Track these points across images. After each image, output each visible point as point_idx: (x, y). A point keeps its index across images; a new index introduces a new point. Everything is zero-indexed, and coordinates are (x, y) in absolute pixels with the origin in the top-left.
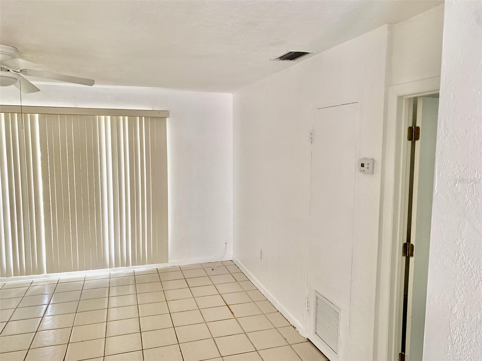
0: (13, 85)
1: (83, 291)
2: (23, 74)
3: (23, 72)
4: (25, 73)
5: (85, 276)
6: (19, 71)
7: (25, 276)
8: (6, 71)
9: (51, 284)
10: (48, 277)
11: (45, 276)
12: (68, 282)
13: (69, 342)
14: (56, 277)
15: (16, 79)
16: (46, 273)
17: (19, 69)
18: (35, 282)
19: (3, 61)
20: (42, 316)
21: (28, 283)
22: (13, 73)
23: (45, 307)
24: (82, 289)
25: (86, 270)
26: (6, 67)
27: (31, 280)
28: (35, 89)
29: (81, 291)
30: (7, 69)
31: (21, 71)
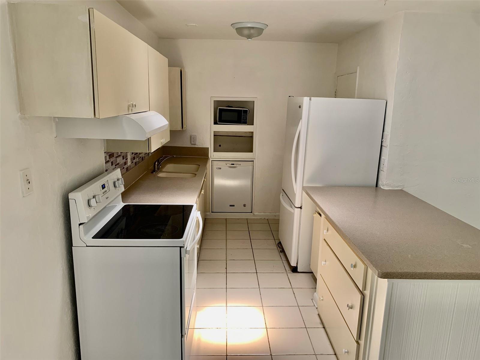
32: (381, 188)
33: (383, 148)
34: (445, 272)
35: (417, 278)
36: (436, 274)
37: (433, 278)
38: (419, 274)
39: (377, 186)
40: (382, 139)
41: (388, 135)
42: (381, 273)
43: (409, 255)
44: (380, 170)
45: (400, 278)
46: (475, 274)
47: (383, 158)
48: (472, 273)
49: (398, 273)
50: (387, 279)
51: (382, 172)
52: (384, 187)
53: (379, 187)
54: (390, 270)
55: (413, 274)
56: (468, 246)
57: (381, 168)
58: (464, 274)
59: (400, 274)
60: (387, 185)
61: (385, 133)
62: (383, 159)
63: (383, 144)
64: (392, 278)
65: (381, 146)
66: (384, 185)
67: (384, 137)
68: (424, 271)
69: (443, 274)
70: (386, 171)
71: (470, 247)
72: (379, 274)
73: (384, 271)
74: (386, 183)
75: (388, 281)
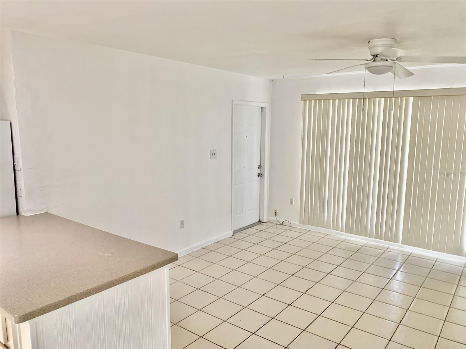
0: (390, 73)
1: (432, 270)
2: (399, 61)
3: (399, 59)
4: (400, 61)
5: (437, 257)
6: (395, 59)
7: (383, 241)
8: (385, 61)
9: (404, 254)
10: (402, 247)
11: (399, 246)
12: (420, 257)
13: (408, 309)
14: (409, 249)
15: (392, 67)
16: (401, 243)
17: (395, 57)
18: (390, 249)
19: (382, 53)
20: (390, 278)
21: (384, 248)
22: (390, 62)
23: (395, 272)
24: (432, 268)
25: (439, 252)
26: (384, 58)
27: (388, 246)
28: (410, 74)
29: (430, 269)
30: (385, 59)
31: (397, 59)
32: (22, 215)
33: (17, 172)
34: (88, 289)
35: (61, 306)
36: (80, 294)
37: (77, 299)
38: (62, 302)
39: (18, 214)
40: (14, 163)
41: (20, 158)
42: (18, 318)
43: (51, 284)
44: (18, 196)
45: (43, 314)
46: (115, 280)
47: (18, 183)
48: (112, 281)
49: (39, 309)
50: (27, 322)
51: (21, 198)
52: (26, 214)
53: (21, 214)
54: (29, 310)
55: (55, 304)
56: (109, 254)
57: (19, 195)
58: (105, 285)
59: (41, 310)
60: (28, 211)
61: (15, 156)
62: (20, 184)
63: (16, 169)
64: (33, 318)
65: (15, 170)
66: (25, 211)
67: (15, 161)
68: (67, 296)
69: (86, 292)
70: (25, 196)
71: (110, 255)
72: (15, 320)
73: (22, 314)
74: (28, 209)
75: (29, 323)
